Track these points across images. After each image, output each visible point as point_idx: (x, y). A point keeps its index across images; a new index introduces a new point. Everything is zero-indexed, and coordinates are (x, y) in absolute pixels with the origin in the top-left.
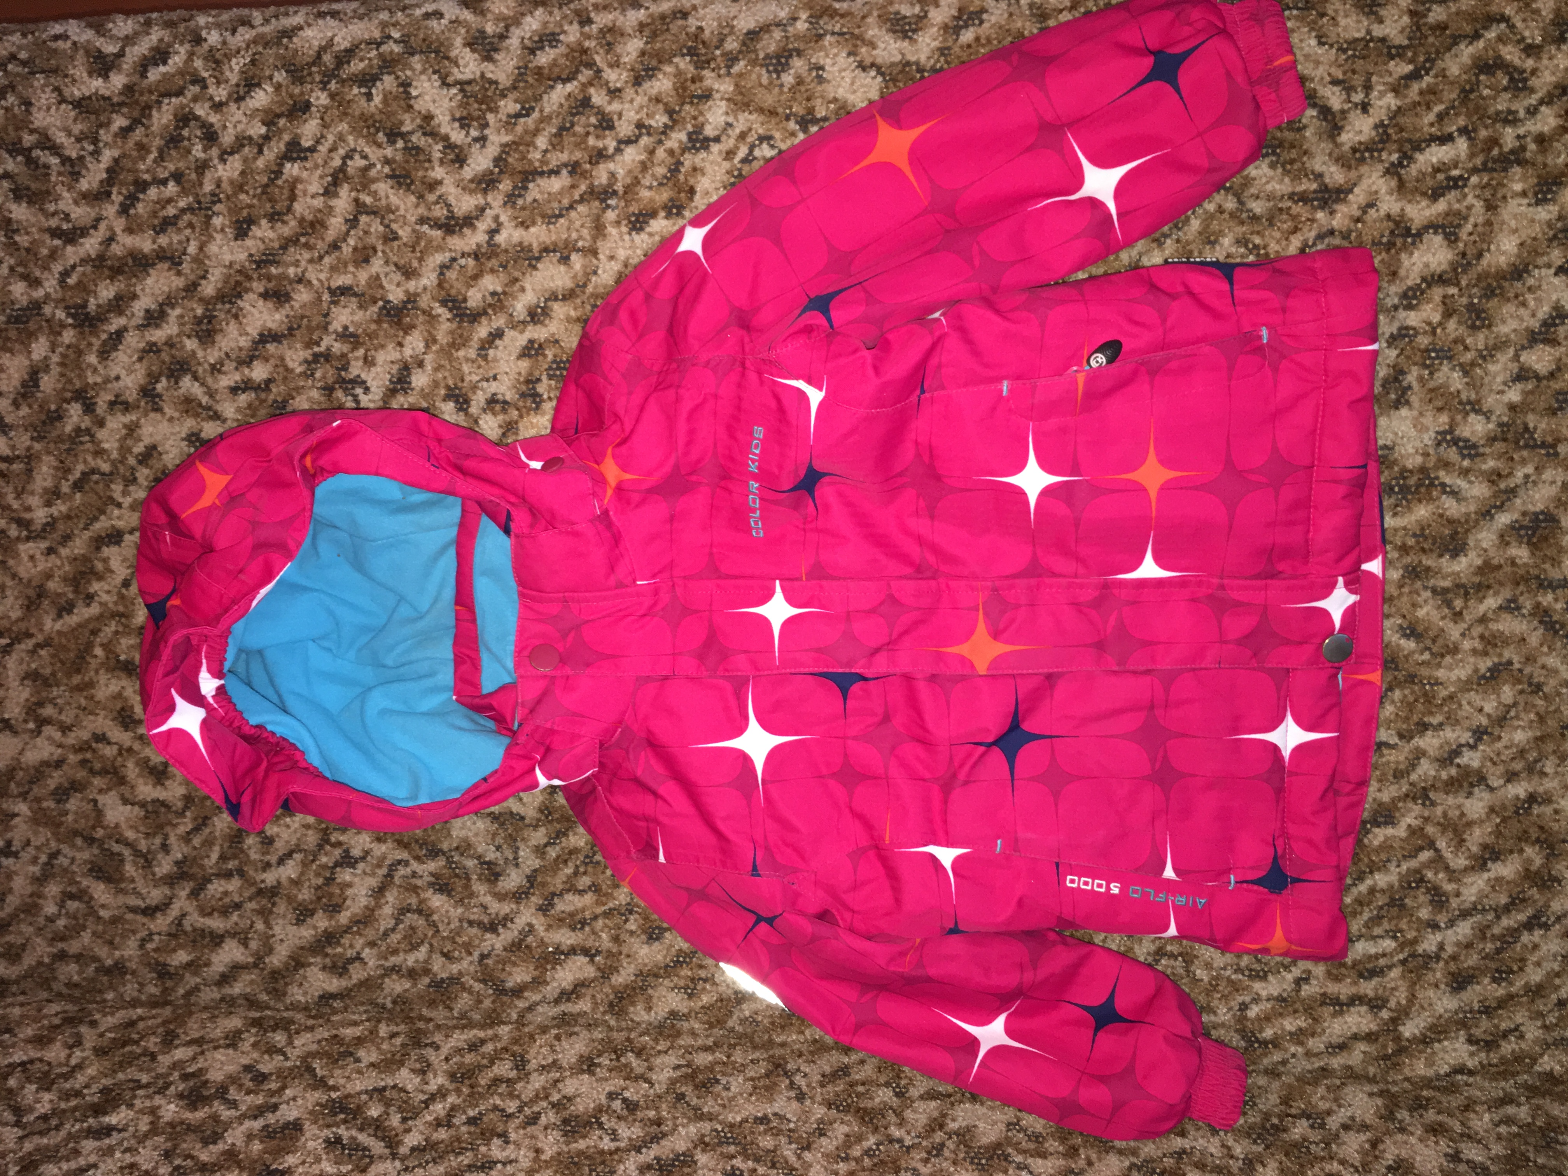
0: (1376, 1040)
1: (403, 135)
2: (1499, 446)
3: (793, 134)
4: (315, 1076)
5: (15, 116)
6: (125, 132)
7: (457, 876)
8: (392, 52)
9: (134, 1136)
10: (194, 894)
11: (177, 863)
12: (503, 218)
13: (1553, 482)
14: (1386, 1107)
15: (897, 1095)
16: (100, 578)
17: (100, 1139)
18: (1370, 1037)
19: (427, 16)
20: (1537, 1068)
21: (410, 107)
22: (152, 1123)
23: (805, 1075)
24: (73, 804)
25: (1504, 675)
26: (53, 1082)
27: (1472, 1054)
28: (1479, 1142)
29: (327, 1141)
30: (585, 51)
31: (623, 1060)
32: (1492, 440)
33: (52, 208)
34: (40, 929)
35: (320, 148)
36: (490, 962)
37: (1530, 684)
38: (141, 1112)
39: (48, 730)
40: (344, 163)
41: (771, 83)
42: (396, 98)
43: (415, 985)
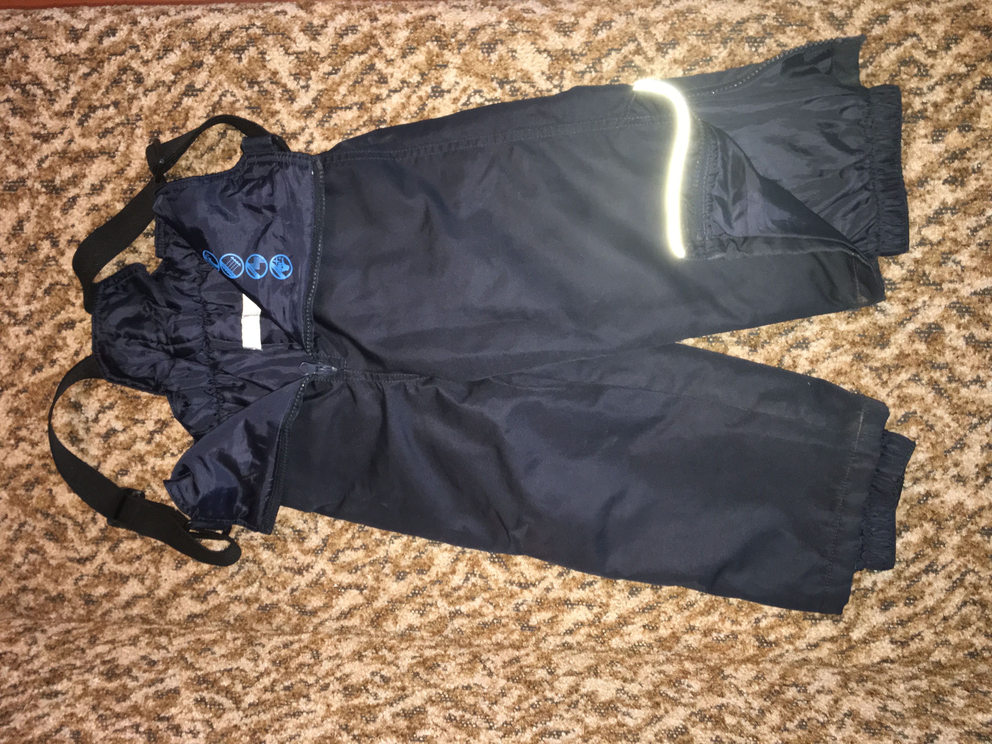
0: (836, 641)
1: (258, 83)
2: (909, 284)
3: (495, 90)
4: (187, 662)
5: (18, 65)
6: (86, 76)
7: (279, 539)
8: (255, 34)
9: (73, 696)
10: (111, 550)
11: (101, 530)
12: (316, 135)
13: (940, 306)
14: (843, 681)
15: (549, 673)
16: (60, 349)
17: (51, 699)
18: (832, 640)
19: (277, 13)
20: (932, 659)
21: (265, 66)
22: (84, 689)
23: (493, 662)
24: (37, 491)
25: (912, 420)
26: (19, 665)
27: (893, 650)
28: (898, 700)
29: (196, 700)
30: (373, 37)
31: (380, 653)
32: (904, 280)
33: (35, 120)
34: (11, 572)
35: (206, 89)
36: (297, 593)
37: (927, 425)
38: (77, 683)
39: (22, 445)
40: (220, 99)
41: (484, 59)
42: (257, 61)
43: (249, 608)
